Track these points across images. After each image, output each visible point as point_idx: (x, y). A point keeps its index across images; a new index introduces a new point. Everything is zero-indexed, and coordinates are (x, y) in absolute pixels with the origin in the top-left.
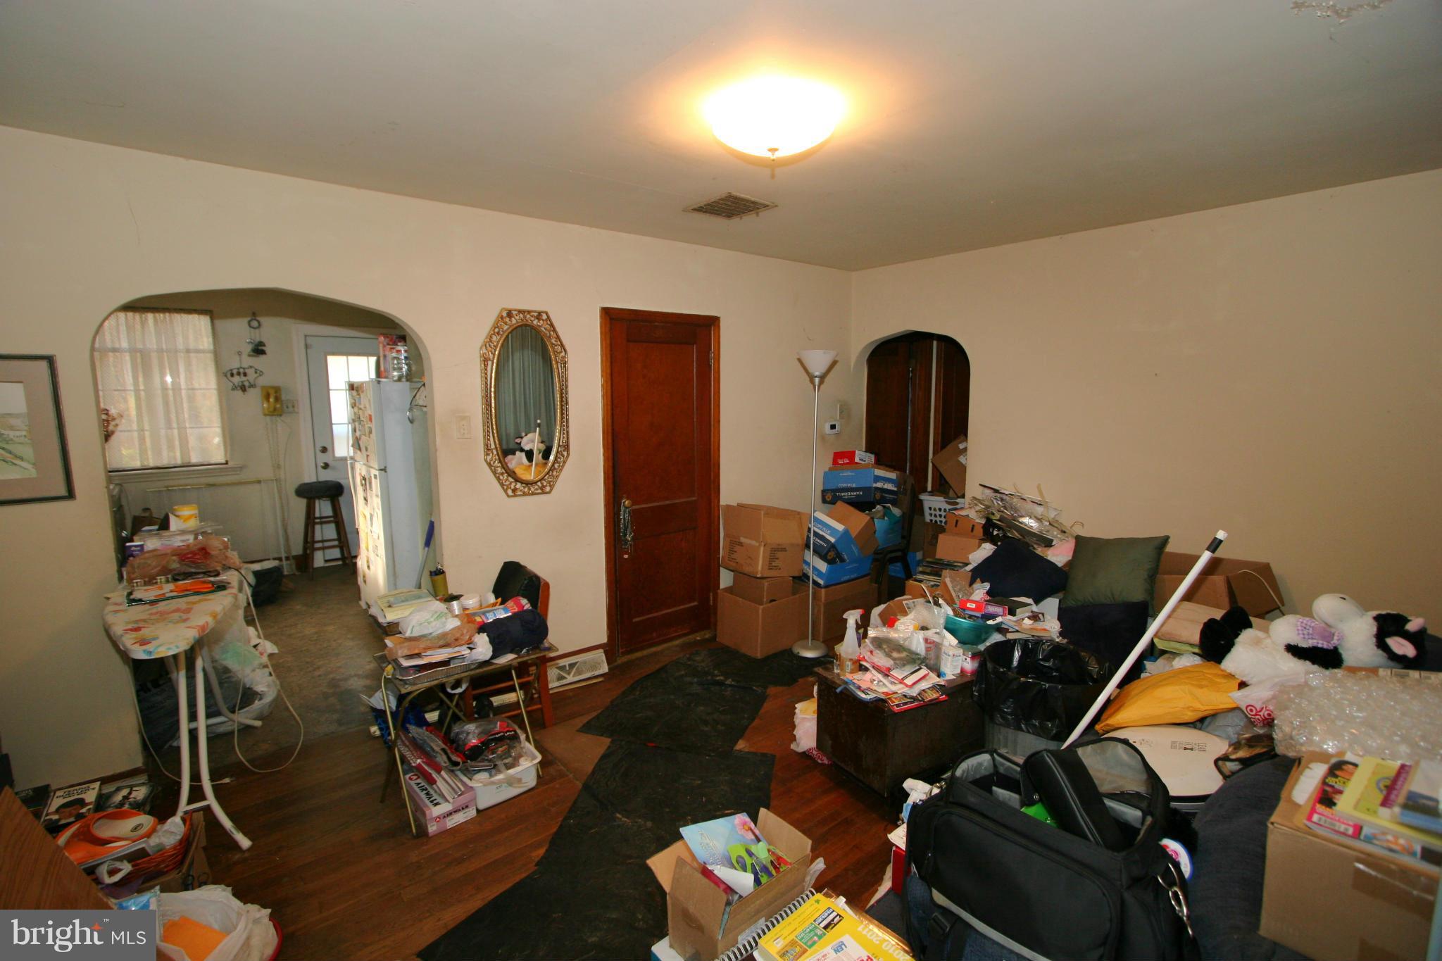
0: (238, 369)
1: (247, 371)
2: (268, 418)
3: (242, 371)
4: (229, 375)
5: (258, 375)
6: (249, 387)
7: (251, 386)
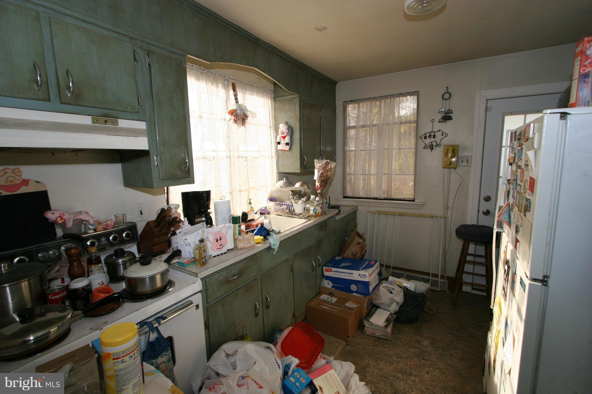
0: (430, 133)
1: (436, 134)
2: (446, 170)
3: (432, 134)
4: (423, 137)
5: (444, 136)
6: (436, 146)
7: (438, 145)
